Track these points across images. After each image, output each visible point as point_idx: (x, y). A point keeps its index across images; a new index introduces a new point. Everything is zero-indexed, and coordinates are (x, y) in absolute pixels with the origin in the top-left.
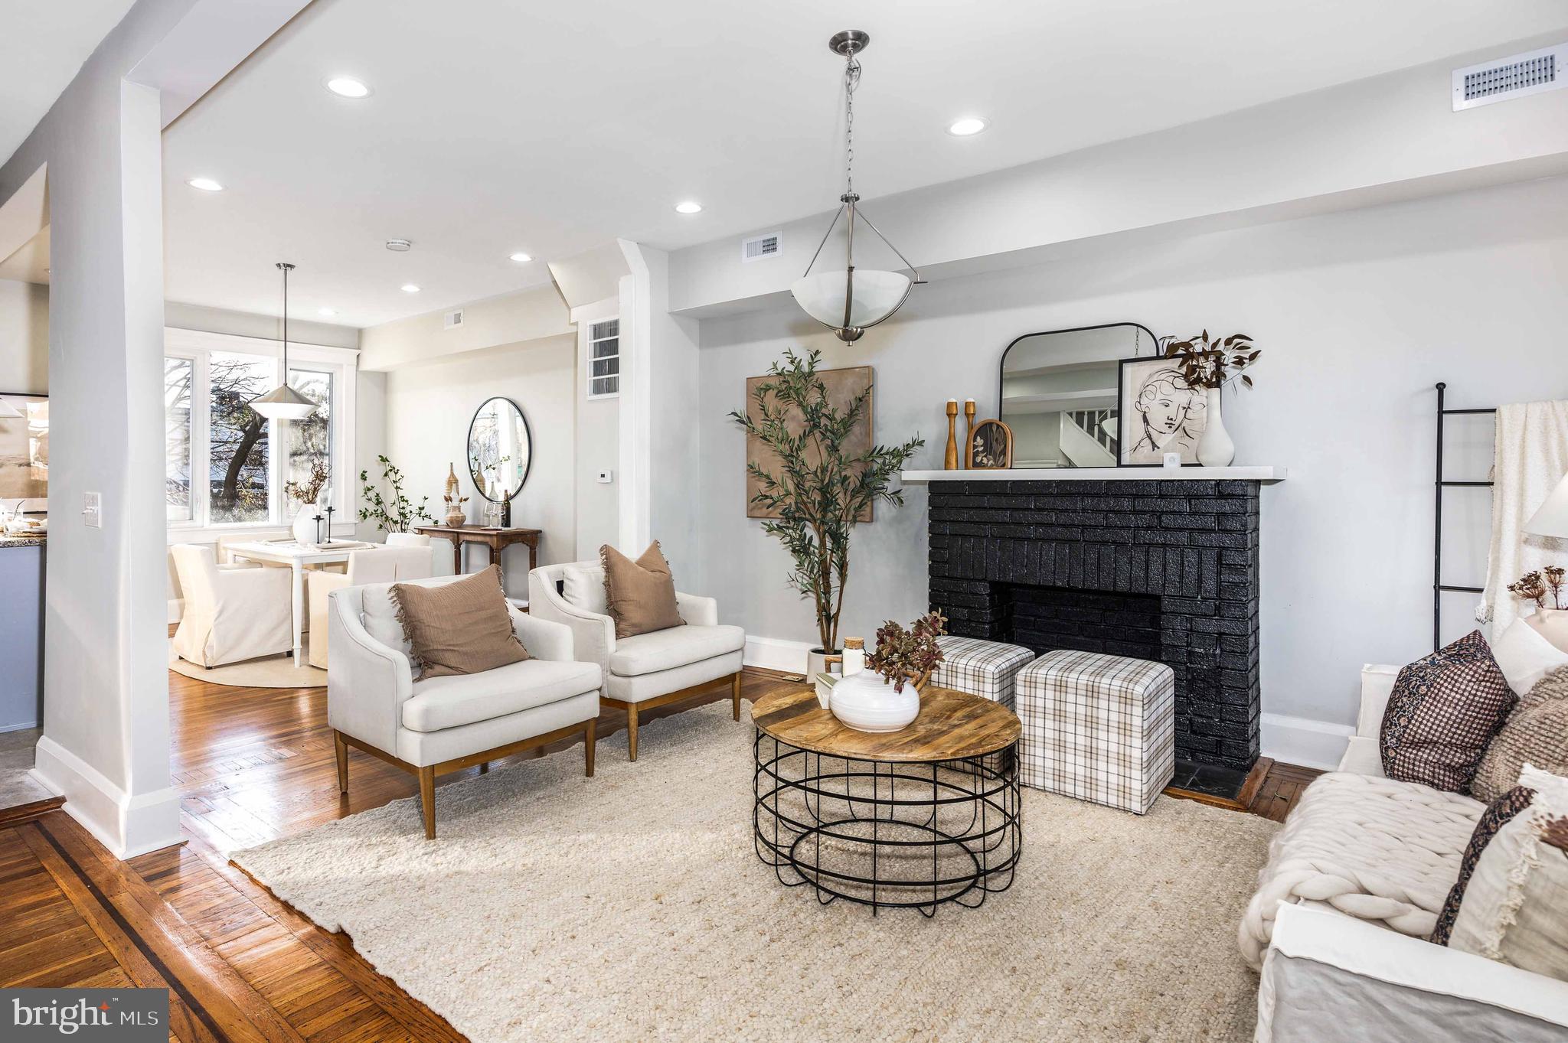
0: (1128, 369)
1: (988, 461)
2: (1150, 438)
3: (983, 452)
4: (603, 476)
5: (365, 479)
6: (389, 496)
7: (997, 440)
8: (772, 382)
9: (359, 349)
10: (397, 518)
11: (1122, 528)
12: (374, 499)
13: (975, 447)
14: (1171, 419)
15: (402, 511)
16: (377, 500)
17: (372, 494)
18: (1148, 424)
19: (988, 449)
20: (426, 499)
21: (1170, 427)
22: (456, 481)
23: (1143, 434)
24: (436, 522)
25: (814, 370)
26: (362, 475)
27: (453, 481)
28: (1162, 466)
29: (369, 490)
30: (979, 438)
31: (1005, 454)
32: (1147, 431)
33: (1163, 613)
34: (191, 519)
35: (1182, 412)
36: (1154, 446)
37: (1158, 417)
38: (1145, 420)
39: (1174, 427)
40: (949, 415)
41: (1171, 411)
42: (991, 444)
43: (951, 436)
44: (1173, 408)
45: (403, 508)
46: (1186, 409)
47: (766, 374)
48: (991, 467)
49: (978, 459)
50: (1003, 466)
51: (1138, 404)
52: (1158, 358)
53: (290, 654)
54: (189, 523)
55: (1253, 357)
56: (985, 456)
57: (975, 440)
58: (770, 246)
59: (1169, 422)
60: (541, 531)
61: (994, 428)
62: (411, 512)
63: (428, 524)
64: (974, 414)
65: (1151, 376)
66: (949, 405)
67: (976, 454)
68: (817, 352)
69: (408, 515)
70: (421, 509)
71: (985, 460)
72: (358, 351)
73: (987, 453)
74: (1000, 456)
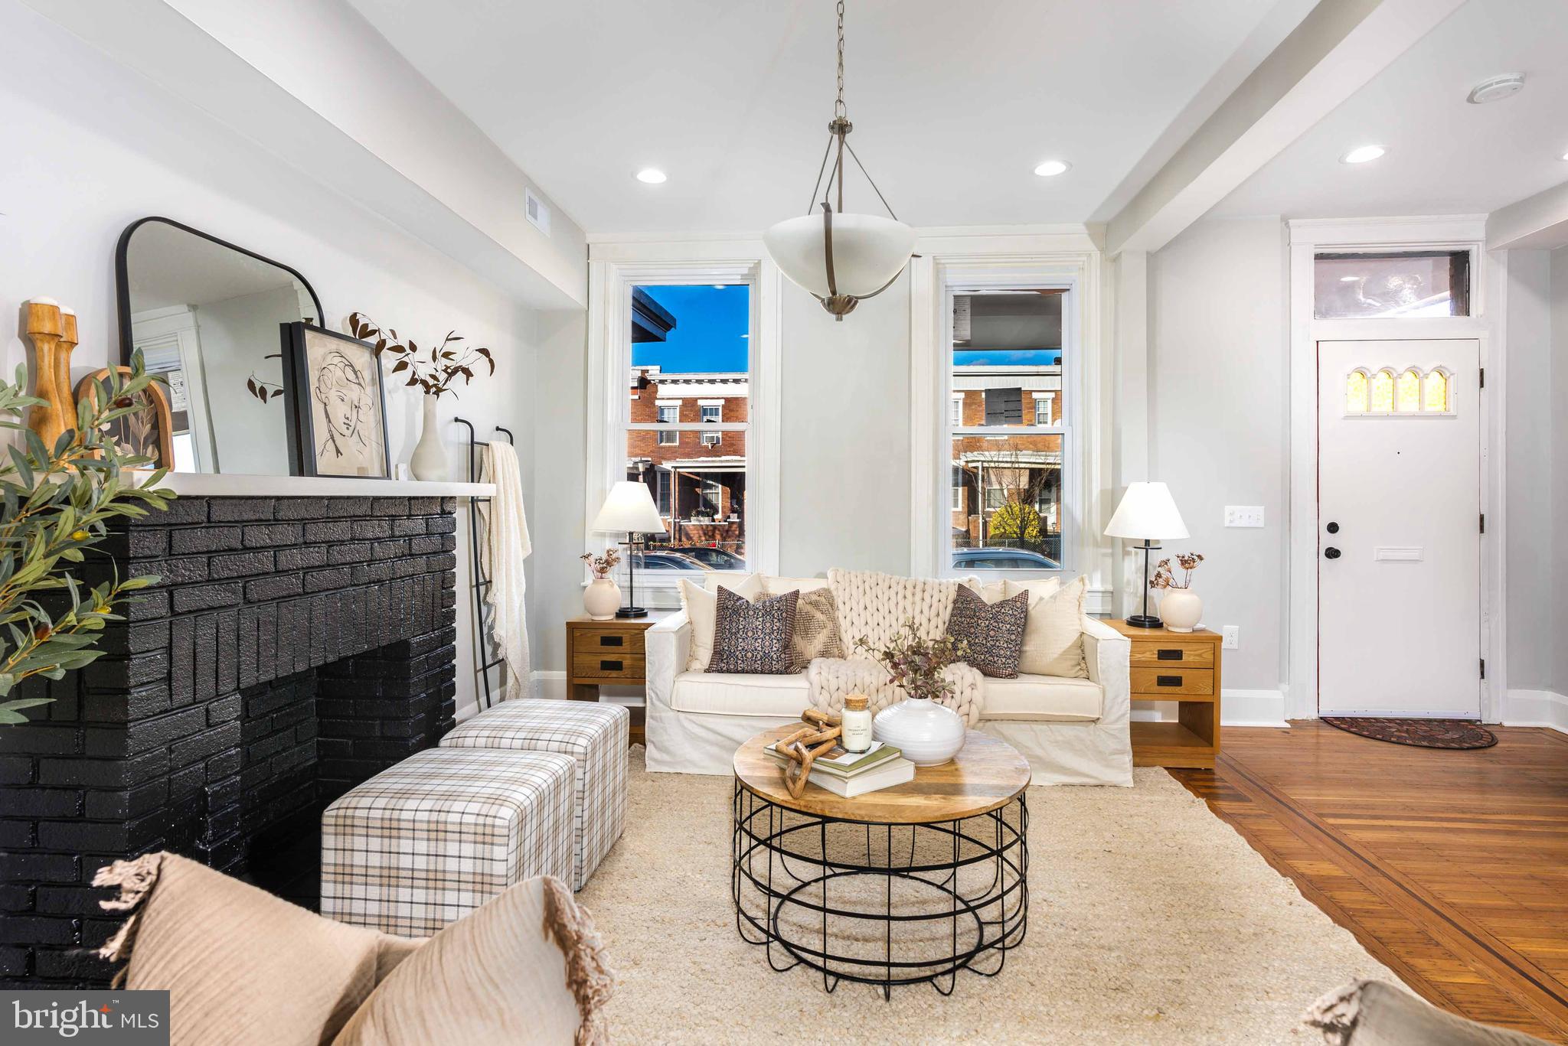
0: (307, 337)
2: (334, 441)
14: (348, 419)
18: (330, 421)
19: (122, 430)
21: (348, 429)
23: (326, 434)
31: (155, 445)
32: (330, 432)
33: (411, 658)
35: (355, 411)
36: (338, 451)
37: (338, 421)
38: (327, 414)
39: (351, 429)
41: (346, 409)
44: (347, 403)
46: (358, 408)
51: (318, 394)
59: (346, 422)
64: (75, 344)
65: (325, 355)
73: (120, 439)
74: (145, 447)
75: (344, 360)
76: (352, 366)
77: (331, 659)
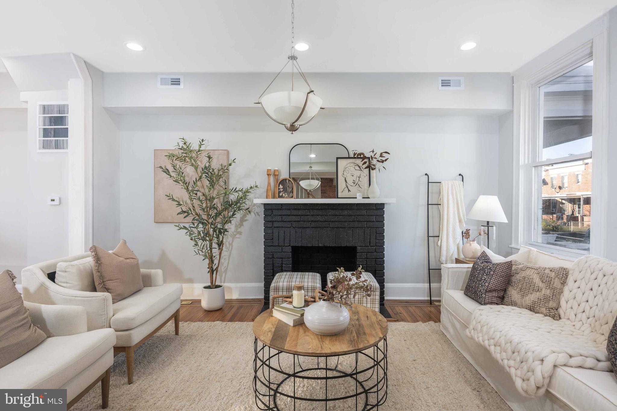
0: (339, 161)
1: (285, 195)
2: (348, 188)
3: (283, 191)
4: (53, 200)
7: (289, 186)
8: (176, 153)
11: (345, 222)
13: (279, 189)
14: (354, 181)
18: (347, 182)
19: (285, 190)
21: (354, 184)
23: (345, 186)
25: (201, 149)
28: (356, 198)
30: (281, 185)
31: (293, 193)
32: (346, 185)
33: (358, 253)
35: (358, 178)
36: (349, 191)
37: (350, 181)
38: (346, 181)
39: (355, 184)
40: (268, 175)
41: (354, 178)
42: (286, 188)
43: (269, 184)
44: (355, 176)
46: (359, 177)
47: (173, 148)
48: (287, 198)
49: (281, 194)
50: (292, 197)
51: (343, 175)
52: (349, 158)
55: (386, 160)
56: (284, 193)
57: (279, 186)
58: (176, 82)
59: (354, 182)
61: (287, 181)
64: (278, 175)
65: (347, 164)
66: (268, 170)
67: (279, 192)
68: (203, 140)
71: (284, 195)
73: (285, 192)
74: (290, 193)
75: (354, 164)
76: (358, 165)
77: (320, 245)
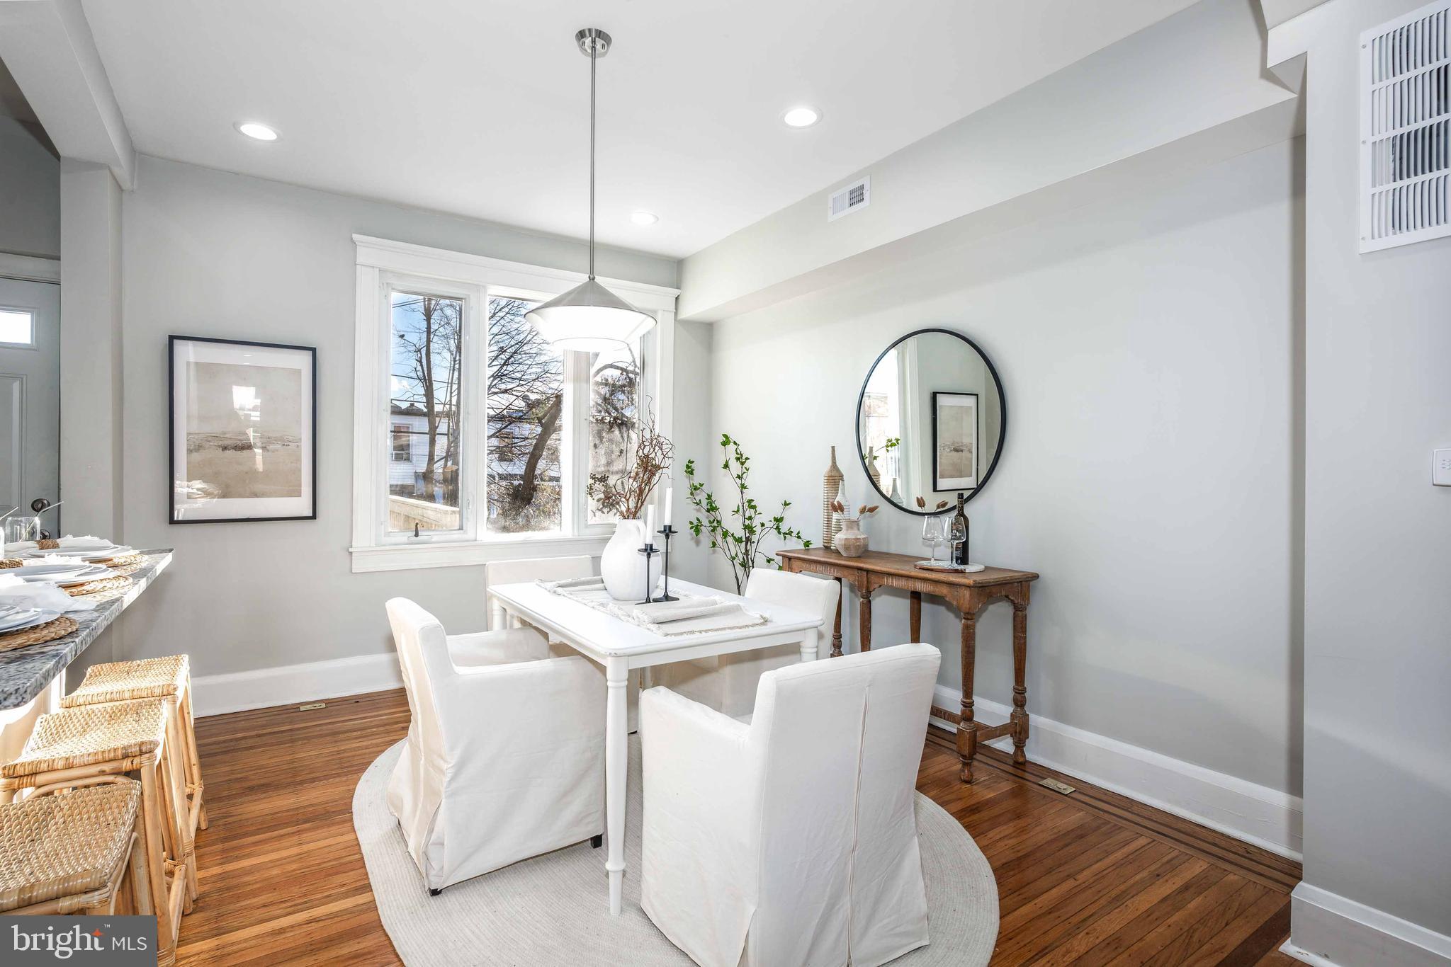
5: (691, 473)
6: (728, 499)
9: (678, 288)
10: (740, 533)
12: (704, 503)
15: (747, 522)
16: (710, 503)
17: (701, 496)
20: (786, 504)
22: (841, 477)
24: (807, 544)
26: (688, 467)
27: (835, 478)
29: (696, 488)
34: (461, 528)
45: (750, 518)
53: (597, 841)
54: (457, 535)
60: (1036, 577)
62: (763, 525)
63: (794, 545)
69: (758, 529)
70: (778, 520)
72: (676, 292)
